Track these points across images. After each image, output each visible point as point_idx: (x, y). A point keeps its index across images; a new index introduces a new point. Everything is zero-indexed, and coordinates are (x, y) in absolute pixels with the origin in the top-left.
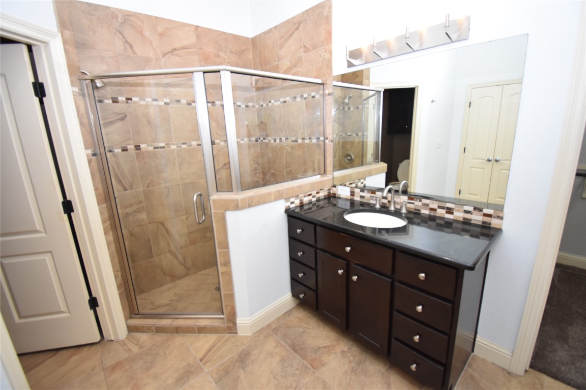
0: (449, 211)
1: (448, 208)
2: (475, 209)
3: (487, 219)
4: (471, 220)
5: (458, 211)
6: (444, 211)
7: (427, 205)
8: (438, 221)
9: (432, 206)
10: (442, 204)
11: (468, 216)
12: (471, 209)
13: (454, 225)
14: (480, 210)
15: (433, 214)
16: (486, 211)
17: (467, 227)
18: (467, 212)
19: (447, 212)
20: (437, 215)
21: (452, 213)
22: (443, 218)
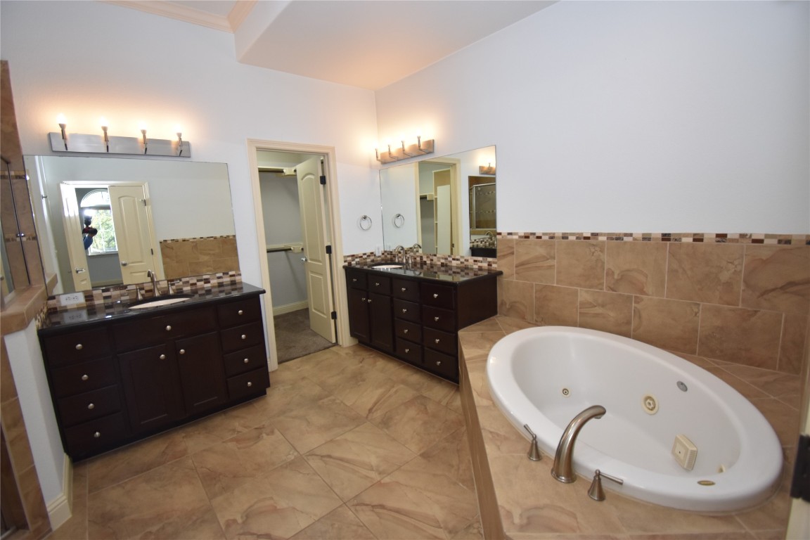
0: (207, 281)
1: (205, 279)
2: (224, 274)
3: (233, 278)
4: (223, 283)
5: (213, 279)
6: (202, 283)
7: (188, 282)
8: (200, 292)
9: (191, 282)
10: (199, 278)
11: (220, 280)
12: (221, 275)
13: (213, 290)
14: (227, 274)
15: (194, 288)
16: (231, 273)
17: (222, 289)
18: (219, 278)
19: (205, 283)
20: (198, 287)
21: (209, 282)
22: (203, 288)
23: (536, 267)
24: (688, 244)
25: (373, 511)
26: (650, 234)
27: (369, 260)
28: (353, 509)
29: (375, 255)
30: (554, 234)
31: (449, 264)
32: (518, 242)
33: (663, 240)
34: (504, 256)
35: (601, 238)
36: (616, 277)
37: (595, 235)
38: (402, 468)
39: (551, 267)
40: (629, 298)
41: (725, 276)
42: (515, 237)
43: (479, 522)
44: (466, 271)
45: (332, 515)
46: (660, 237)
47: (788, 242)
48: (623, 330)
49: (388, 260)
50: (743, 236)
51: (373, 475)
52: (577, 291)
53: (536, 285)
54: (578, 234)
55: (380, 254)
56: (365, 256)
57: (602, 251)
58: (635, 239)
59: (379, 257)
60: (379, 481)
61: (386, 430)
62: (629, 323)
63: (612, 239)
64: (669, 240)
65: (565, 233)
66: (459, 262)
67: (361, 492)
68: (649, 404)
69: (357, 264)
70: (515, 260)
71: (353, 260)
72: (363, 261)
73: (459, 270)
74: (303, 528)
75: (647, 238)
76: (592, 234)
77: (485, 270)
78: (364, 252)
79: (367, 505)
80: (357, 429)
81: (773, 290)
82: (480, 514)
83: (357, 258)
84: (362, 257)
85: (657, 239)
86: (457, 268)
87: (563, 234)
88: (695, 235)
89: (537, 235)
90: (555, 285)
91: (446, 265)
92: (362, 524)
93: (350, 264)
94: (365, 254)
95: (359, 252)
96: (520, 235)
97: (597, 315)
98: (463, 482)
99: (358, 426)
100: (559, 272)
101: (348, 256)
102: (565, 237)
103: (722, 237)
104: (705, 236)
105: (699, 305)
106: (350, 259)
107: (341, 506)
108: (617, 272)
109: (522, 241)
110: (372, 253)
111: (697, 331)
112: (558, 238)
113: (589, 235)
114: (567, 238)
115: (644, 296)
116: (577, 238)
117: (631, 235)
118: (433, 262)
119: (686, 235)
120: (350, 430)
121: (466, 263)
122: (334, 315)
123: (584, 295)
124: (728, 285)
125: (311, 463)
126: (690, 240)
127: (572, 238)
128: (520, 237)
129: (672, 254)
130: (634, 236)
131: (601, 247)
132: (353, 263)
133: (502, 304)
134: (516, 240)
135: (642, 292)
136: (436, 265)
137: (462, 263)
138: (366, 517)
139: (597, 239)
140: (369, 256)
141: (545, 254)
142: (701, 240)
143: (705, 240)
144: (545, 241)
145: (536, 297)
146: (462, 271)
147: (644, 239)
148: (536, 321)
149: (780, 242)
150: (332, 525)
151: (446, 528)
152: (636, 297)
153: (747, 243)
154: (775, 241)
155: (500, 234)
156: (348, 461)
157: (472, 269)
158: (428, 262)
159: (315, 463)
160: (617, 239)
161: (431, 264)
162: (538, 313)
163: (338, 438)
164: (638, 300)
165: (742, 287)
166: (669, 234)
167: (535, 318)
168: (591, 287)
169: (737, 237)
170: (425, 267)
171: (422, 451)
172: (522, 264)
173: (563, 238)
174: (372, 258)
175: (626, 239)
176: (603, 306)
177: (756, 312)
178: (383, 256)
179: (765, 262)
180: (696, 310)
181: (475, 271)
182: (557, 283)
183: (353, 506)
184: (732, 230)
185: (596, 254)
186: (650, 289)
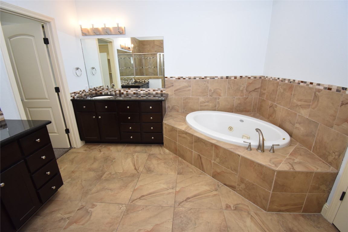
23: (183, 90)
24: (233, 79)
25: (187, 202)
26: (223, 77)
27: (83, 95)
28: (179, 206)
29: (85, 92)
30: (191, 77)
31: (138, 93)
32: (175, 81)
33: (226, 78)
34: (169, 87)
35: (208, 78)
36: (212, 92)
37: (206, 77)
38: (177, 182)
39: (189, 90)
40: (216, 98)
41: (241, 88)
42: (174, 79)
43: (219, 183)
44: (149, 95)
45: (175, 215)
46: (226, 77)
47: (256, 78)
48: (214, 109)
49: (94, 94)
50: (246, 76)
51: (171, 191)
52: (199, 98)
53: (183, 98)
54: (200, 77)
55: (88, 91)
56: (81, 93)
57: (208, 83)
58: (218, 78)
59: (88, 92)
60: (176, 191)
61: (153, 173)
62: (216, 106)
63: (211, 78)
64: (228, 78)
65: (195, 77)
66: (145, 92)
67: (175, 199)
68: (231, 129)
69: (77, 97)
70: (174, 89)
71: (75, 96)
72: (80, 95)
73: (145, 95)
74: (171, 227)
75: (222, 78)
76: (205, 77)
77: (159, 94)
78: (80, 90)
79: (183, 202)
80: (140, 179)
81: (252, 91)
82: (216, 180)
83: (77, 94)
84: (79, 93)
85: (225, 78)
86: (144, 94)
87: (194, 77)
88: (235, 76)
89: (184, 78)
90: (191, 97)
91: (137, 94)
92: (190, 209)
93: (74, 97)
94: (80, 91)
95: (77, 90)
96: (176, 78)
97: (206, 105)
98: (201, 174)
99: (139, 178)
100: (192, 92)
101: (72, 93)
102: (195, 78)
103: (241, 77)
104: (237, 77)
105: (235, 97)
106: (73, 95)
107: (174, 209)
108: (212, 90)
109: (177, 81)
110: (84, 90)
111: (234, 105)
112: (192, 79)
113: (204, 77)
114: (196, 79)
115: (220, 97)
116: (199, 79)
117: (217, 77)
118: (128, 93)
119: (232, 77)
120: (138, 181)
121: (149, 92)
122: (67, 131)
123: (202, 99)
124: (242, 91)
125: (137, 204)
126: (233, 78)
127: (197, 79)
128: (176, 79)
129: (229, 83)
130: (218, 77)
131: (208, 82)
132: (75, 97)
133: (168, 107)
134: (174, 80)
135: (220, 96)
136: (130, 94)
137: (146, 92)
138: (188, 205)
139: (206, 79)
140: (83, 92)
141: (187, 85)
142: (236, 78)
143: (237, 78)
144: (187, 80)
145: (183, 103)
146: (146, 95)
147: (221, 78)
148: (183, 112)
149: (254, 78)
150: (181, 217)
151: (214, 190)
152: (218, 98)
153: (247, 78)
154: (253, 78)
155: (167, 77)
156: (154, 193)
157: (152, 94)
158: (125, 93)
159: (140, 203)
160: (213, 78)
161: (127, 94)
162: (184, 109)
163: (136, 187)
164: (219, 99)
165: (245, 91)
166: (228, 77)
167: (182, 111)
168: (204, 96)
169: (245, 77)
170: (122, 95)
171: (177, 173)
172: (177, 90)
173: (194, 79)
174: (84, 93)
175: (216, 78)
176: (208, 102)
177: (248, 97)
178: (89, 92)
179: (250, 84)
180: (234, 99)
181: (154, 95)
182: (192, 96)
183: (178, 205)
184: (244, 75)
185: (206, 84)
186: (222, 95)
